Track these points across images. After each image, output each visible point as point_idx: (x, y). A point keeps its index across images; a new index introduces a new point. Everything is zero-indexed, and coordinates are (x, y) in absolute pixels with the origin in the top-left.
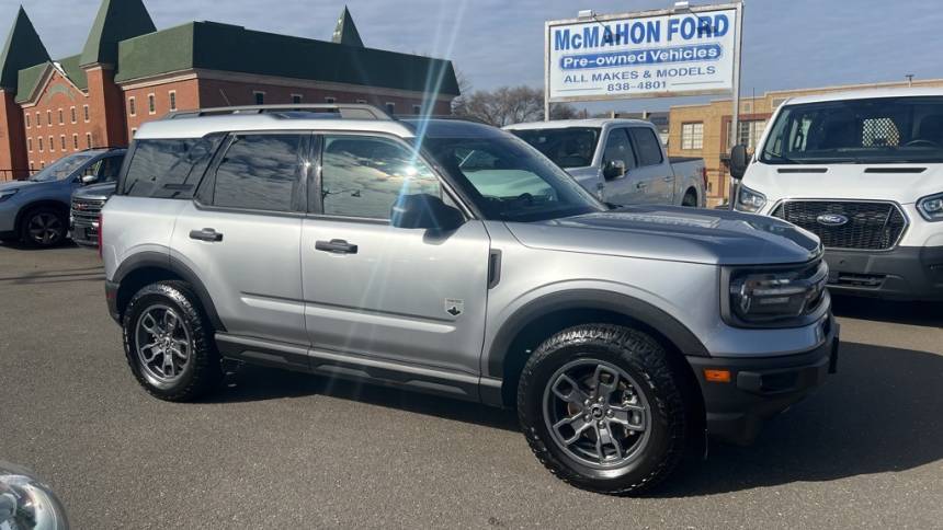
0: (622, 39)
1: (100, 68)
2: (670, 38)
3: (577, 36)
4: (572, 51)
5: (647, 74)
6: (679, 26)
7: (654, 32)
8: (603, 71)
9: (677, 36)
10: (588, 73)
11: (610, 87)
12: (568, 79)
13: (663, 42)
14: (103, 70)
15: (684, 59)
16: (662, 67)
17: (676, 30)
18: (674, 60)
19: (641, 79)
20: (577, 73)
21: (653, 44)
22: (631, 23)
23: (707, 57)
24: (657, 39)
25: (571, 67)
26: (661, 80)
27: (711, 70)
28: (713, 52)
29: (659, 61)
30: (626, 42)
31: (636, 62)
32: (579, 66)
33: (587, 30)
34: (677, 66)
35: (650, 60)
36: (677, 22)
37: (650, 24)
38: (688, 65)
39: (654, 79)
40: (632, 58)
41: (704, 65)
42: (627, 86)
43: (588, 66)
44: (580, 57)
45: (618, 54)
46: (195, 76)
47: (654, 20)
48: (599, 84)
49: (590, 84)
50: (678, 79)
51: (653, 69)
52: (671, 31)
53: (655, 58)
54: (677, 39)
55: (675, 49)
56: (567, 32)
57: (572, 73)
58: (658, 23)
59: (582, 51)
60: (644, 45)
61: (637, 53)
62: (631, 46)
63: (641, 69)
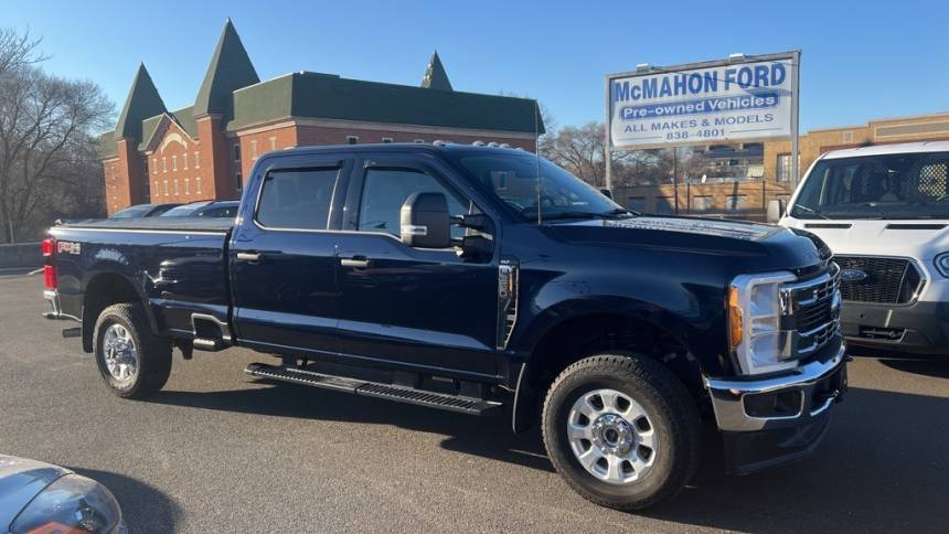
0: (680, 89)
1: (209, 118)
2: (727, 88)
3: (637, 88)
4: (631, 102)
5: (705, 123)
6: (736, 76)
7: (711, 82)
8: (662, 121)
9: (734, 86)
10: (647, 123)
11: (669, 136)
12: (628, 129)
13: (721, 92)
14: (212, 120)
15: (742, 107)
16: (719, 116)
17: (732, 80)
18: (732, 108)
19: (700, 127)
20: (638, 123)
21: (711, 94)
22: (689, 74)
23: (765, 105)
24: (715, 89)
25: (631, 117)
26: (719, 127)
27: (769, 118)
28: (770, 100)
29: (717, 109)
30: (684, 92)
31: (695, 112)
32: (638, 116)
33: (645, 82)
34: (735, 114)
35: (708, 109)
36: (734, 72)
37: (707, 74)
38: (746, 113)
39: (712, 127)
40: (689, 108)
41: (762, 113)
42: (685, 135)
43: (648, 116)
44: (639, 108)
45: (677, 104)
46: (293, 123)
47: (711, 71)
48: (658, 133)
49: (650, 133)
50: (736, 126)
51: (711, 117)
52: (728, 81)
53: (713, 107)
54: (735, 89)
55: (732, 98)
56: (626, 85)
57: (631, 123)
58: (715, 74)
59: (641, 101)
60: (702, 95)
61: (695, 103)
63: (699, 118)
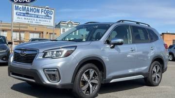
0: (31, 11)
3: (20, 8)
4: (19, 11)
5: (37, 20)
7: (38, 11)
8: (27, 18)
9: (43, 13)
10: (23, 17)
11: (28, 22)
12: (18, 18)
13: (40, 14)
16: (40, 19)
18: (42, 18)
19: (35, 21)
20: (21, 17)
21: (38, 14)
22: (33, 8)
25: (19, 15)
26: (40, 22)
27: (50, 21)
28: (50, 18)
29: (39, 17)
32: (21, 15)
33: (23, 7)
35: (37, 17)
36: (43, 10)
38: (45, 19)
40: (33, 16)
41: (48, 20)
42: (32, 22)
43: (23, 16)
45: (30, 14)
47: (38, 8)
48: (26, 20)
49: (24, 20)
50: (43, 22)
51: (38, 19)
52: (42, 12)
54: (43, 14)
55: (43, 16)
56: (18, 6)
57: (19, 17)
59: (21, 12)
60: (36, 13)
61: (35, 15)
62: (33, 13)
63: (36, 19)
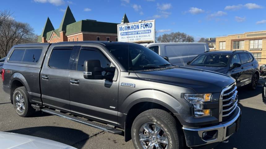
0: (132, 28)
1: (62, 32)
2: (141, 28)
3: (123, 28)
4: (123, 31)
5: (137, 37)
6: (142, 25)
7: (138, 27)
8: (129, 36)
9: (142, 28)
11: (130, 40)
12: (122, 38)
13: (140, 29)
14: (63, 32)
15: (144, 33)
16: (140, 35)
17: (142, 26)
18: (142, 33)
19: (136, 38)
20: (124, 36)
21: (138, 30)
22: (134, 25)
23: (148, 33)
24: (139, 29)
25: (123, 35)
26: (140, 38)
27: (149, 36)
28: (149, 31)
29: (139, 33)
30: (133, 29)
31: (135, 34)
32: (124, 35)
33: (125, 27)
34: (143, 35)
35: (137, 33)
36: (142, 24)
37: (137, 25)
39: (138, 38)
40: (134, 33)
41: (148, 34)
42: (133, 40)
43: (126, 35)
44: (124, 33)
45: (131, 32)
46: (82, 33)
47: (138, 24)
48: (128, 39)
49: (126, 39)
50: (143, 38)
51: (138, 35)
52: (141, 27)
53: (138, 33)
54: (143, 29)
55: (142, 31)
56: (122, 27)
58: (139, 25)
59: (125, 31)
60: (136, 30)
61: (135, 32)
62: (134, 30)
63: (136, 35)
